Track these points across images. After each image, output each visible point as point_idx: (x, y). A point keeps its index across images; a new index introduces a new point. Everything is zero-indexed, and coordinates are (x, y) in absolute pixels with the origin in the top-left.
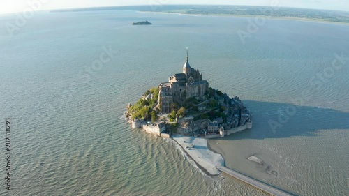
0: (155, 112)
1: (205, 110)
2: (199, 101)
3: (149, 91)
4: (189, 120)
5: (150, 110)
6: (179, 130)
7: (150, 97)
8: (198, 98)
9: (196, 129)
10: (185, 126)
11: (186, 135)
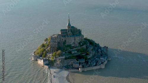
0: (46, 51)
1: (76, 53)
2: (73, 47)
3: (47, 39)
4: (62, 59)
5: (44, 50)
6: (55, 64)
7: (47, 42)
8: (73, 45)
9: (66, 65)
10: (58, 63)
11: (58, 68)
